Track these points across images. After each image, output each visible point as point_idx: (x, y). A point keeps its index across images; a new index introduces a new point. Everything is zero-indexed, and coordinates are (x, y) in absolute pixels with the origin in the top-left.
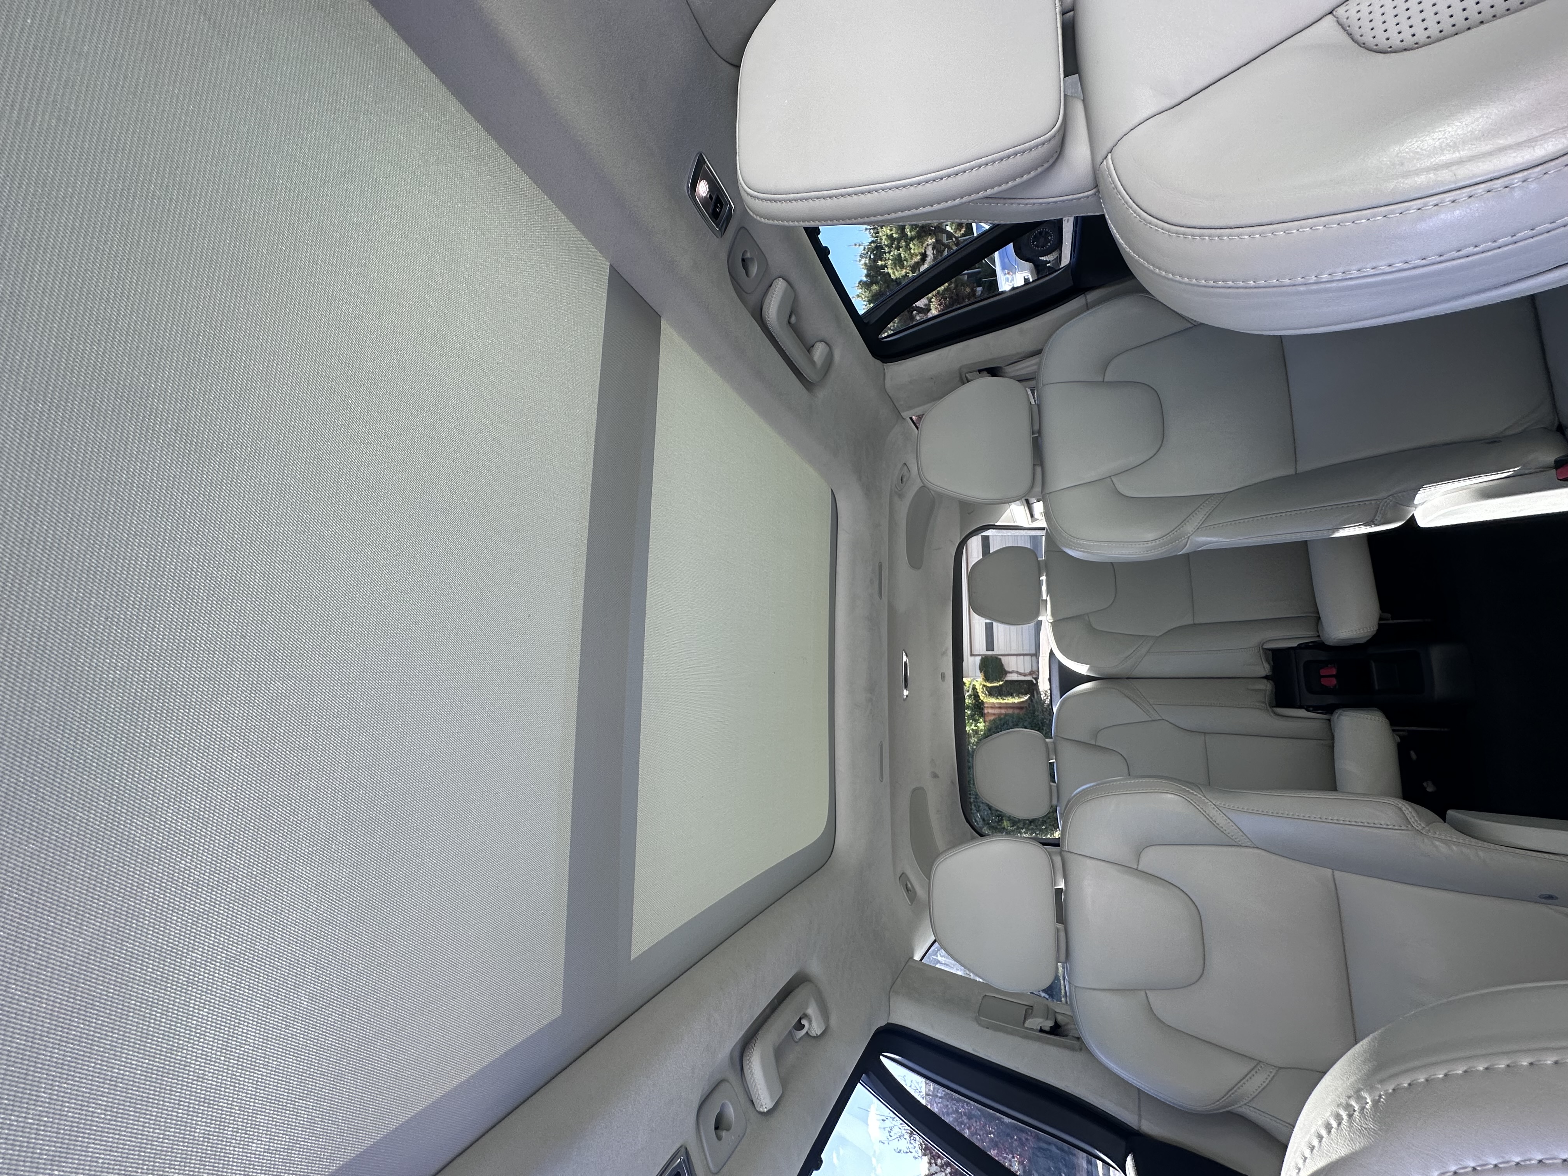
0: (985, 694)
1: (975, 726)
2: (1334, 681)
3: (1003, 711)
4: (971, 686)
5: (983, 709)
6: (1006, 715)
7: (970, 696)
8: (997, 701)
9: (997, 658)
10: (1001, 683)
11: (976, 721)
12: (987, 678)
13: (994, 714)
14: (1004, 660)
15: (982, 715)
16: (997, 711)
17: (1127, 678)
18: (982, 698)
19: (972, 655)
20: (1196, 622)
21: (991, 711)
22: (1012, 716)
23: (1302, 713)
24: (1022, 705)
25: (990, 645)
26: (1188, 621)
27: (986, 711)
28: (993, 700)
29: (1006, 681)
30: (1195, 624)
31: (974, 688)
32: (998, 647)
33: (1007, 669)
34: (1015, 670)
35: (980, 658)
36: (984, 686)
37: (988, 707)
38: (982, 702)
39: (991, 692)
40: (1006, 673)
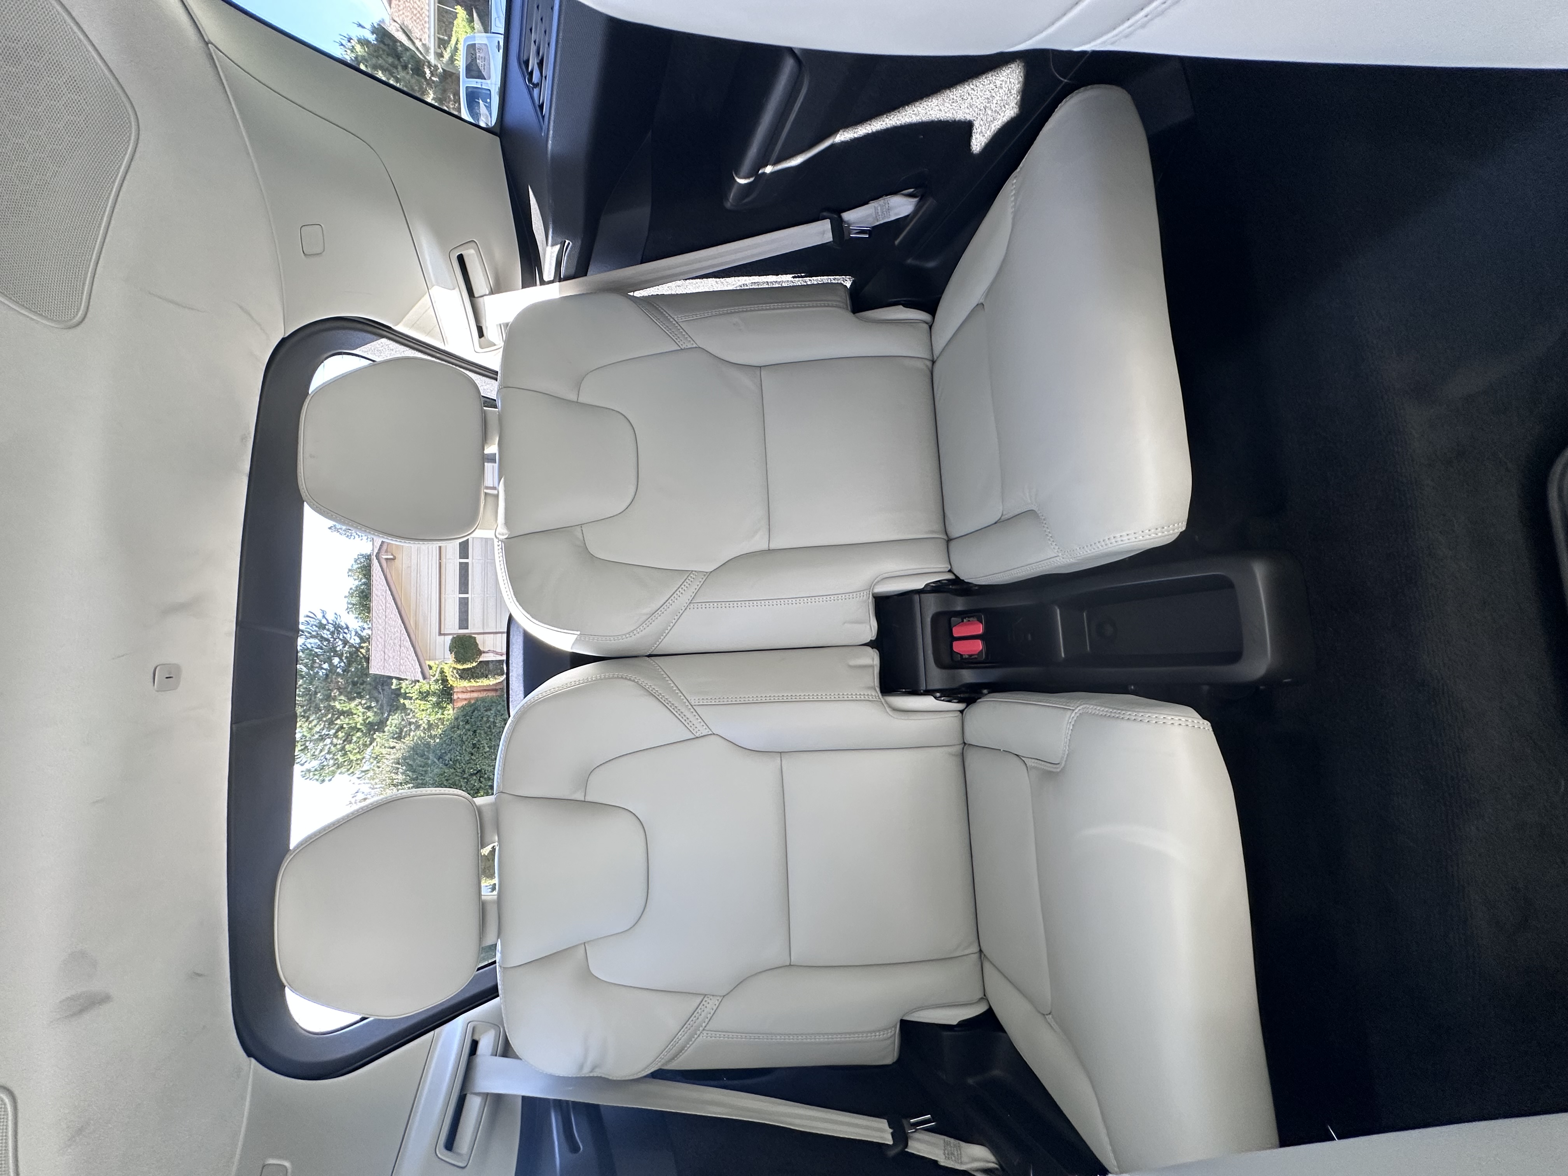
0: (456, 678)
1: (443, 714)
2: (978, 646)
3: (475, 695)
4: (439, 670)
5: (451, 694)
6: (477, 699)
7: (437, 681)
8: (470, 684)
9: (471, 637)
10: (475, 664)
11: (443, 708)
12: (458, 660)
13: (465, 699)
14: (479, 639)
15: (451, 701)
16: (467, 696)
17: (650, 656)
18: (451, 683)
19: (440, 634)
20: (772, 546)
21: (461, 696)
22: (483, 700)
23: (928, 702)
24: (498, 687)
25: (464, 622)
26: (759, 543)
27: (455, 697)
28: (465, 684)
29: (481, 662)
30: (769, 551)
31: (442, 672)
32: (474, 625)
33: (481, 648)
34: (492, 649)
35: (451, 637)
36: (455, 668)
37: (457, 692)
38: (452, 688)
39: (464, 675)
40: (480, 653)
